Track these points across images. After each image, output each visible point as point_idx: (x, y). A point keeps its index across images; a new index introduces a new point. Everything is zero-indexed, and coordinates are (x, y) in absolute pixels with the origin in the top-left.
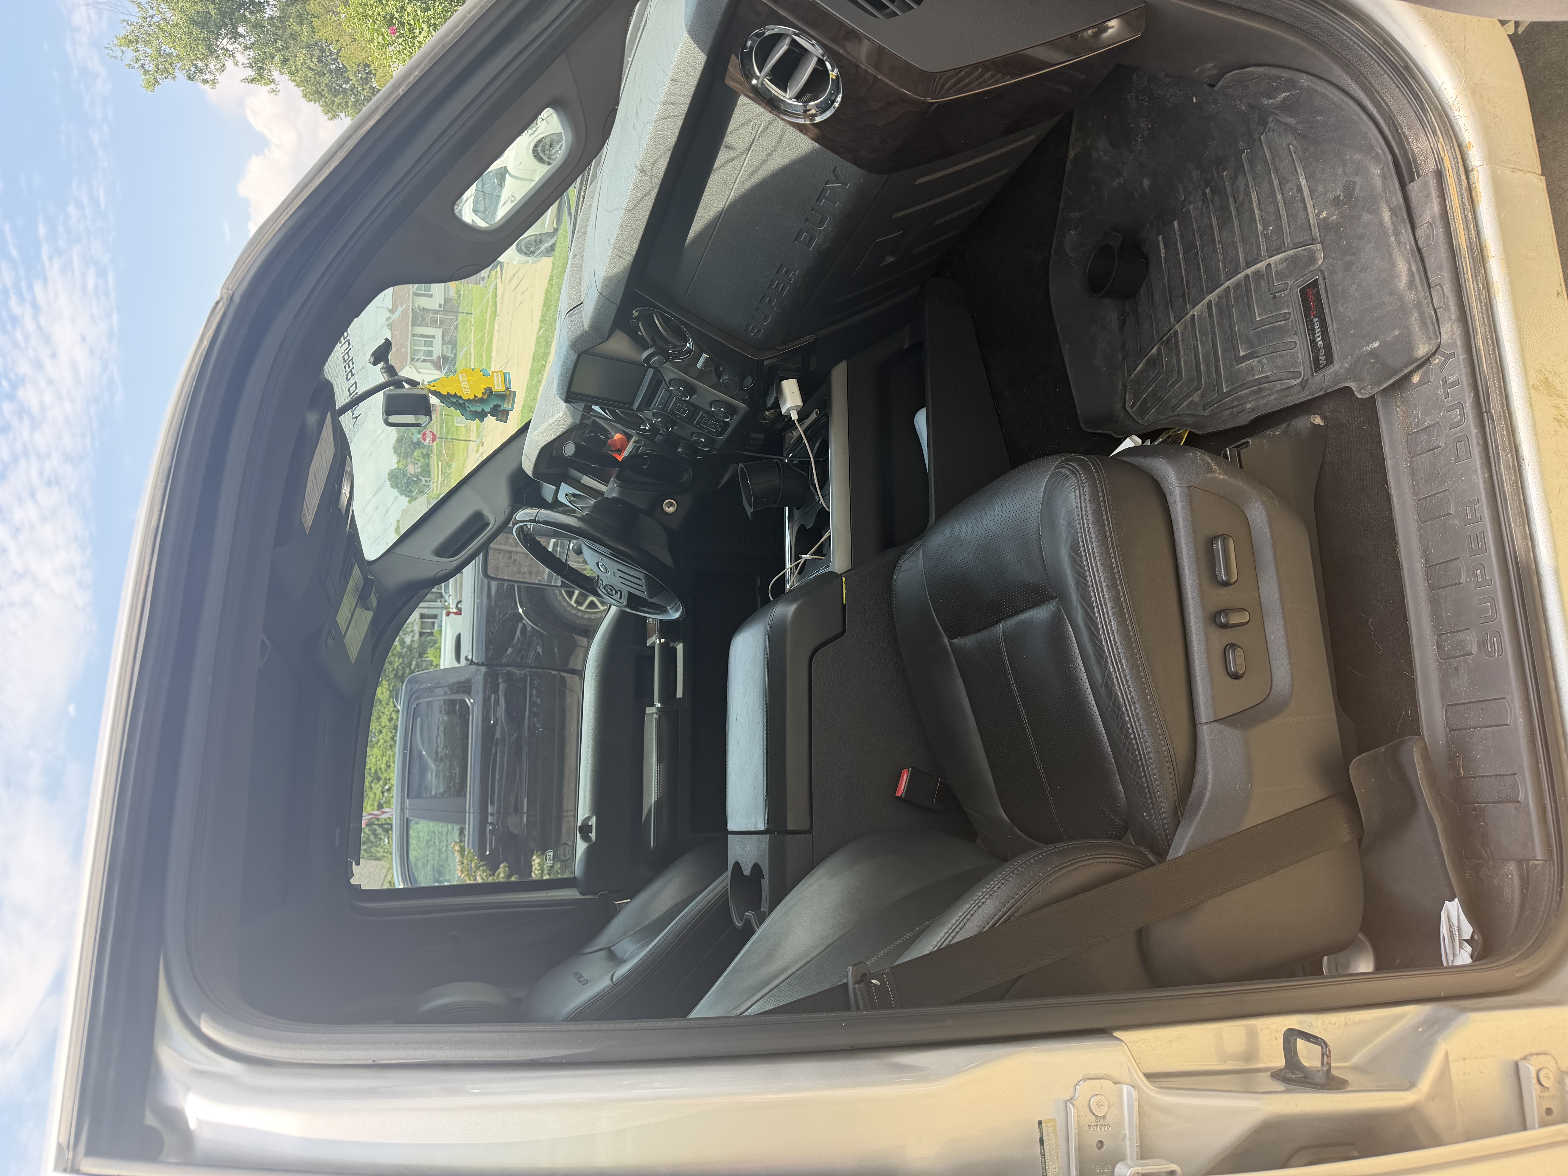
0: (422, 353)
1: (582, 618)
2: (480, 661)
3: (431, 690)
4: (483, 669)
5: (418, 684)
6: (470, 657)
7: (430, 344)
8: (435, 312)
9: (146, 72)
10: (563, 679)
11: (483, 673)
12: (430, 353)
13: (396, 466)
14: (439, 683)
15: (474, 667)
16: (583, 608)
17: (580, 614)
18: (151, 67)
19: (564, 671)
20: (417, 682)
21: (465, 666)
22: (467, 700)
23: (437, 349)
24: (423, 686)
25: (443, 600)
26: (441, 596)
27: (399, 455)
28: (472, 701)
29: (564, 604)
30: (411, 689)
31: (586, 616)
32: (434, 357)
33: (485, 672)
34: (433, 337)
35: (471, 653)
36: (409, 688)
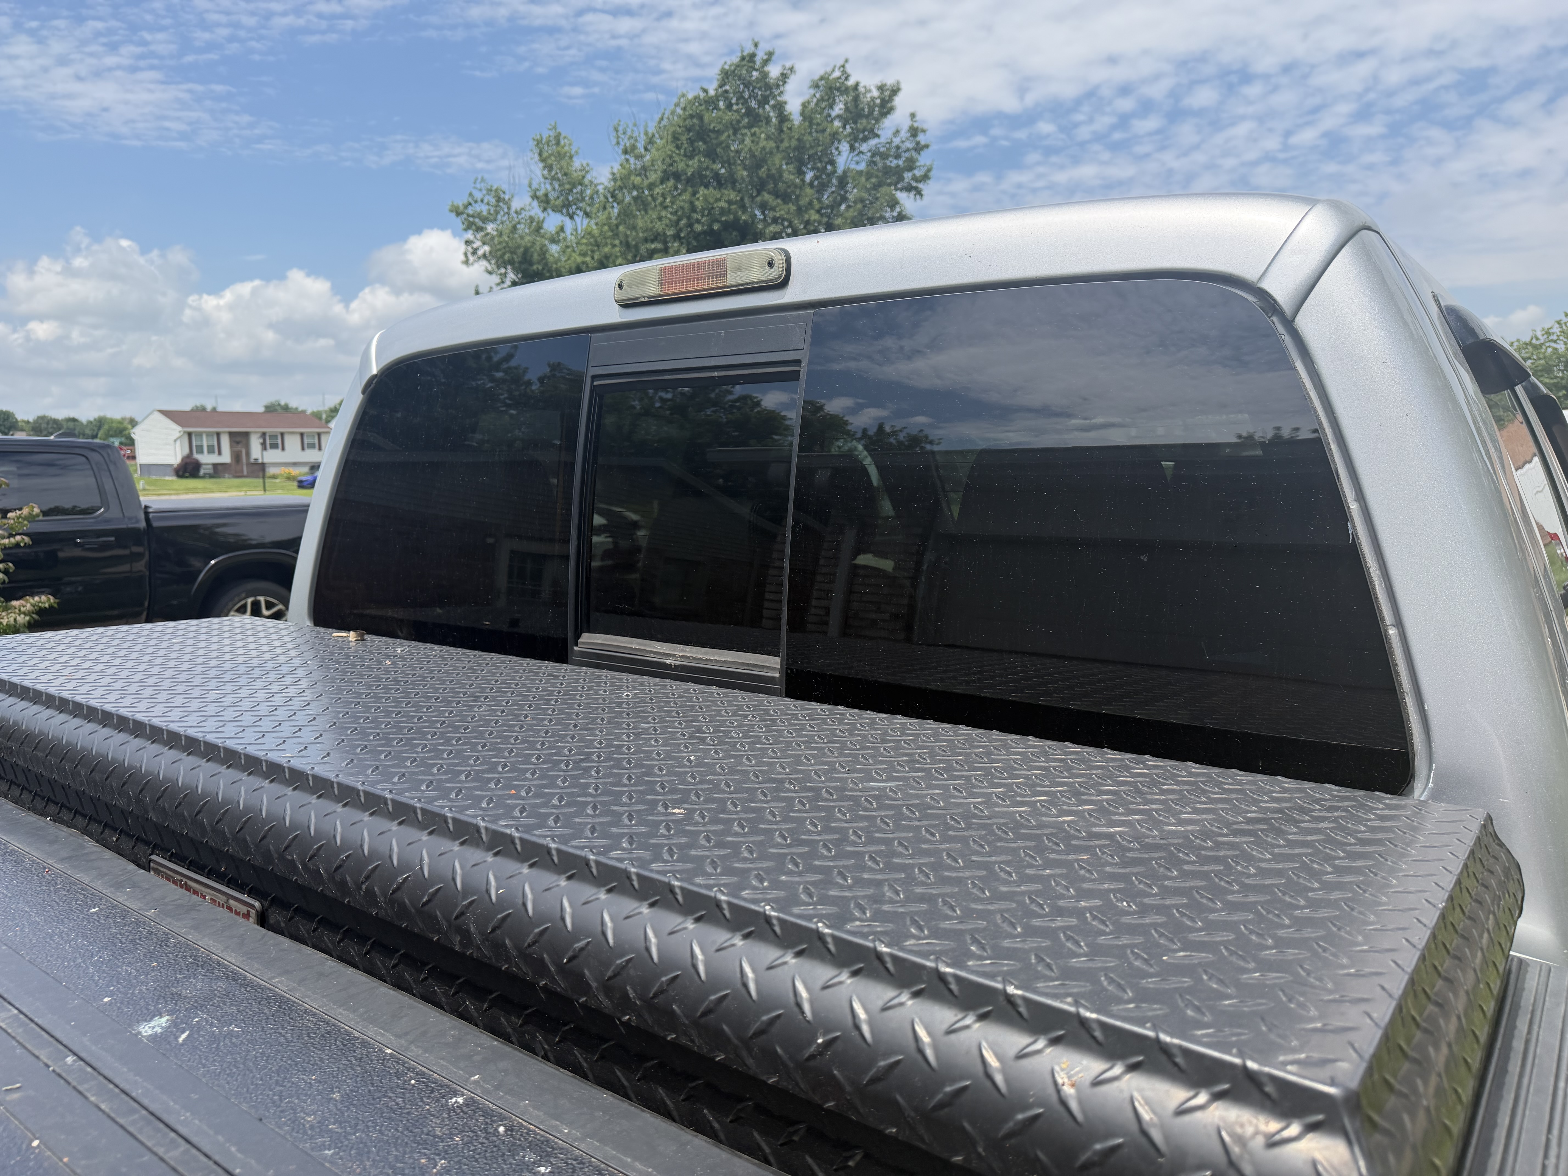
0: (199, 443)
7: (211, 450)
8: (248, 454)
9: (466, 207)
12: (200, 450)
13: (19, 419)
18: (470, 211)
23: (206, 459)
27: (36, 422)
32: (197, 456)
34: (220, 453)
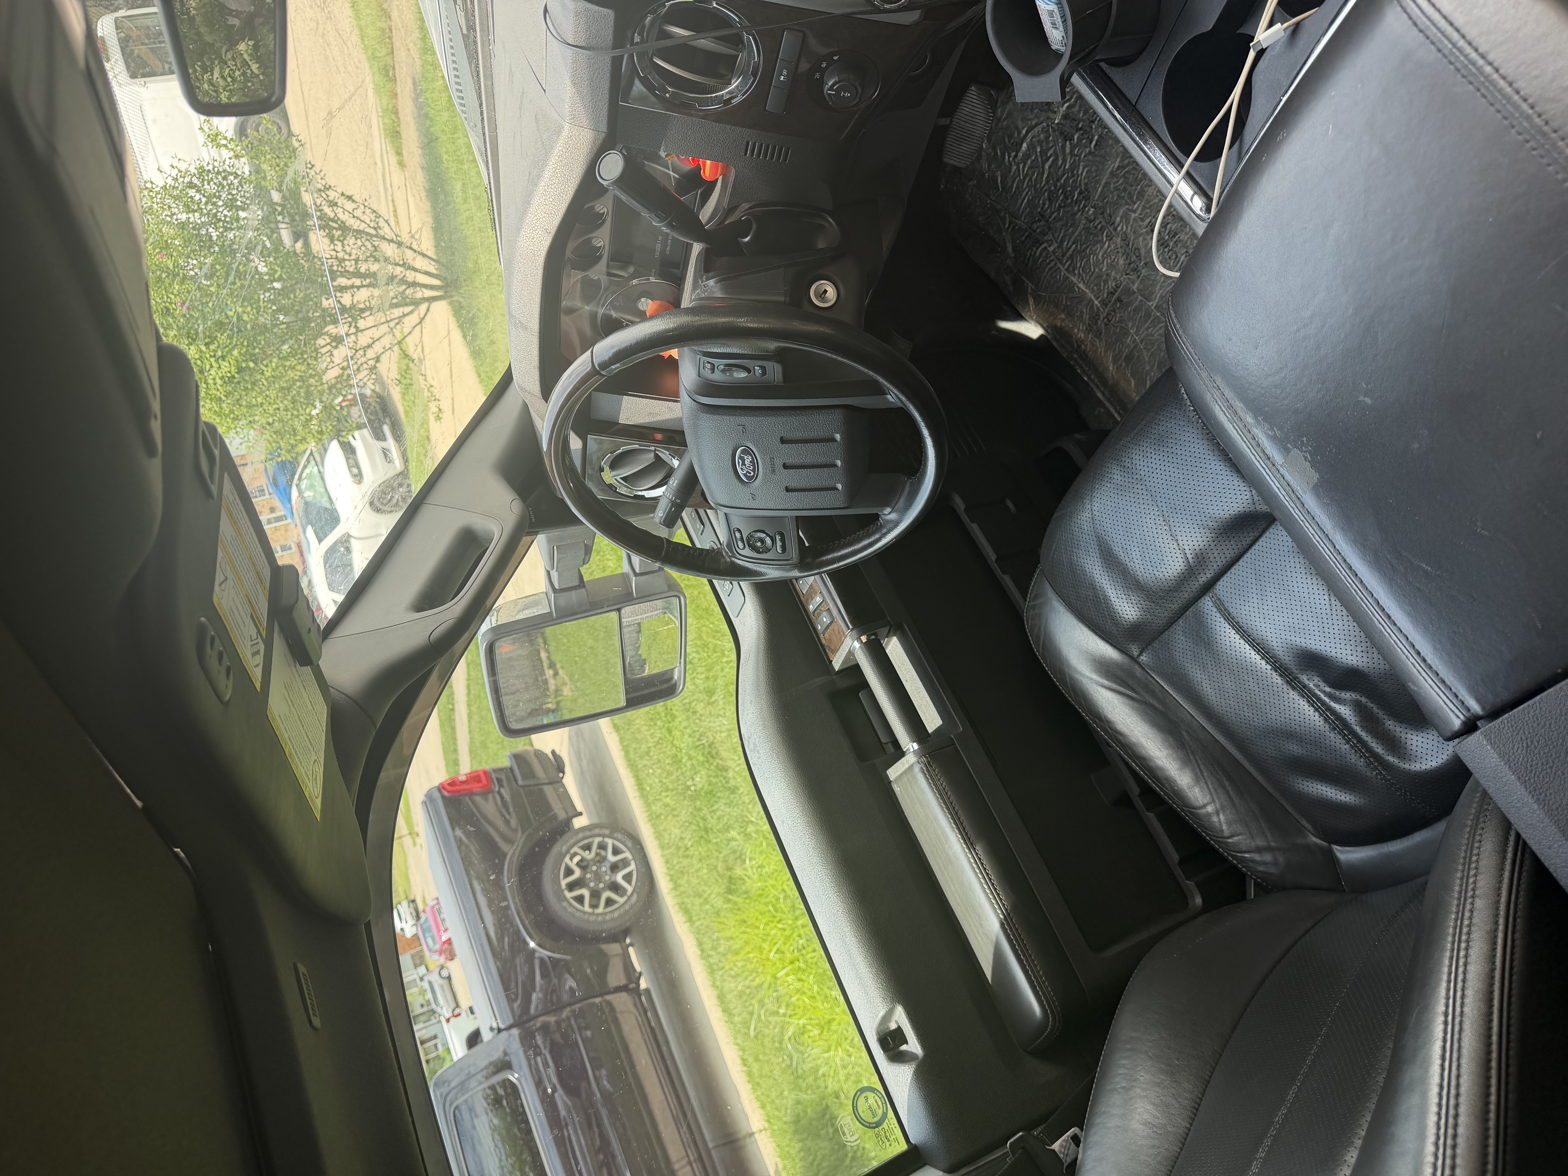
1: (604, 921)
2: (508, 1023)
3: (462, 1087)
4: (515, 1032)
5: (446, 1084)
6: (495, 1025)
10: (610, 1004)
11: (517, 1038)
14: (469, 1073)
15: (504, 1034)
16: (600, 910)
17: (600, 918)
19: (609, 993)
20: (444, 1082)
21: (494, 1037)
22: (511, 1078)
24: (453, 1084)
25: (437, 1015)
26: (433, 1012)
28: (516, 1075)
29: (578, 914)
30: (441, 1095)
31: (608, 917)
33: (520, 1034)
35: (494, 1019)
36: (438, 1094)
